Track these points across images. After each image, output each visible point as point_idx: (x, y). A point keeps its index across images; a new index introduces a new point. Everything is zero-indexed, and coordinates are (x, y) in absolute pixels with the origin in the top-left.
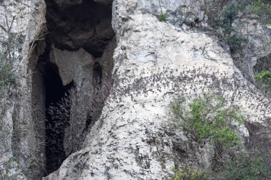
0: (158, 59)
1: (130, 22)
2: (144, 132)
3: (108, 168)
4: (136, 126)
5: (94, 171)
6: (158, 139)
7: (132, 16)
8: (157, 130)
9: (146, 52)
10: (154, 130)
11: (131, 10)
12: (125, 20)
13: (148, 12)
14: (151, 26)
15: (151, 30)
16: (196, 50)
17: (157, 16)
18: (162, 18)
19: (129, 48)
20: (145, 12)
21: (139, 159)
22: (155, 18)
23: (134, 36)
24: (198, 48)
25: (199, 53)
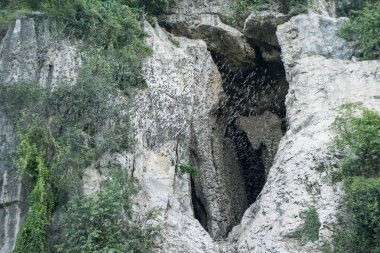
0: (329, 94)
1: (297, 66)
2: (311, 160)
3: (279, 204)
4: (303, 156)
5: (266, 210)
6: (327, 163)
7: (298, 61)
8: (325, 155)
9: (315, 90)
10: (321, 155)
11: (296, 56)
12: (291, 66)
13: (315, 54)
14: (319, 65)
15: (319, 69)
16: (367, 76)
17: (324, 55)
18: (329, 56)
19: (298, 90)
20: (311, 54)
21: (309, 188)
22: (322, 57)
23: (301, 78)
24: (368, 73)
25: (371, 78)
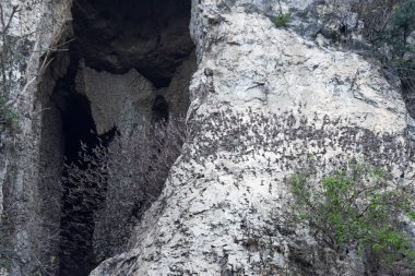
0: (270, 96)
1: (224, 27)
2: (238, 225)
4: (227, 215)
6: (265, 239)
7: (226, 16)
8: (262, 224)
9: (249, 82)
11: (225, 6)
12: (214, 22)
13: (257, 11)
14: (261, 35)
15: (260, 43)
16: (339, 83)
17: (273, 19)
18: (281, 23)
19: (219, 74)
20: (250, 9)
21: (228, 274)
22: (268, 22)
23: (229, 53)
24: (343, 79)
25: (345, 88)
